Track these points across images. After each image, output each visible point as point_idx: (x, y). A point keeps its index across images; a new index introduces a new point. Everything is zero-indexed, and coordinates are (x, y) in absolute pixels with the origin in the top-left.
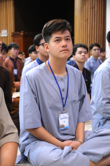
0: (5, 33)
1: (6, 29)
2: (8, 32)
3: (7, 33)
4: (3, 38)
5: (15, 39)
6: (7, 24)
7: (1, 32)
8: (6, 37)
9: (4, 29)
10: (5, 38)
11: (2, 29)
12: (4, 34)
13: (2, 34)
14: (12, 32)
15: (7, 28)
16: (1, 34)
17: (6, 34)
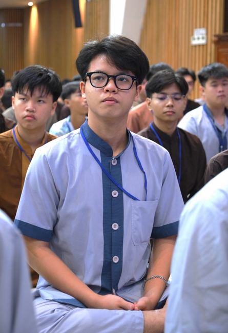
0: (201, 36)
1: (204, 27)
2: (207, 34)
3: (205, 36)
4: (197, 48)
5: (221, 50)
6: (206, 14)
7: (192, 34)
8: (203, 45)
9: (200, 27)
10: (201, 48)
11: (196, 28)
12: (198, 38)
13: (194, 39)
14: (217, 32)
15: (205, 25)
16: (191, 38)
17: (203, 38)
